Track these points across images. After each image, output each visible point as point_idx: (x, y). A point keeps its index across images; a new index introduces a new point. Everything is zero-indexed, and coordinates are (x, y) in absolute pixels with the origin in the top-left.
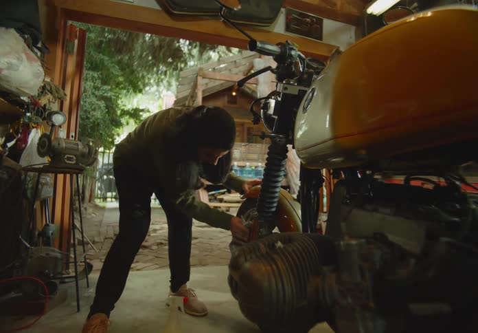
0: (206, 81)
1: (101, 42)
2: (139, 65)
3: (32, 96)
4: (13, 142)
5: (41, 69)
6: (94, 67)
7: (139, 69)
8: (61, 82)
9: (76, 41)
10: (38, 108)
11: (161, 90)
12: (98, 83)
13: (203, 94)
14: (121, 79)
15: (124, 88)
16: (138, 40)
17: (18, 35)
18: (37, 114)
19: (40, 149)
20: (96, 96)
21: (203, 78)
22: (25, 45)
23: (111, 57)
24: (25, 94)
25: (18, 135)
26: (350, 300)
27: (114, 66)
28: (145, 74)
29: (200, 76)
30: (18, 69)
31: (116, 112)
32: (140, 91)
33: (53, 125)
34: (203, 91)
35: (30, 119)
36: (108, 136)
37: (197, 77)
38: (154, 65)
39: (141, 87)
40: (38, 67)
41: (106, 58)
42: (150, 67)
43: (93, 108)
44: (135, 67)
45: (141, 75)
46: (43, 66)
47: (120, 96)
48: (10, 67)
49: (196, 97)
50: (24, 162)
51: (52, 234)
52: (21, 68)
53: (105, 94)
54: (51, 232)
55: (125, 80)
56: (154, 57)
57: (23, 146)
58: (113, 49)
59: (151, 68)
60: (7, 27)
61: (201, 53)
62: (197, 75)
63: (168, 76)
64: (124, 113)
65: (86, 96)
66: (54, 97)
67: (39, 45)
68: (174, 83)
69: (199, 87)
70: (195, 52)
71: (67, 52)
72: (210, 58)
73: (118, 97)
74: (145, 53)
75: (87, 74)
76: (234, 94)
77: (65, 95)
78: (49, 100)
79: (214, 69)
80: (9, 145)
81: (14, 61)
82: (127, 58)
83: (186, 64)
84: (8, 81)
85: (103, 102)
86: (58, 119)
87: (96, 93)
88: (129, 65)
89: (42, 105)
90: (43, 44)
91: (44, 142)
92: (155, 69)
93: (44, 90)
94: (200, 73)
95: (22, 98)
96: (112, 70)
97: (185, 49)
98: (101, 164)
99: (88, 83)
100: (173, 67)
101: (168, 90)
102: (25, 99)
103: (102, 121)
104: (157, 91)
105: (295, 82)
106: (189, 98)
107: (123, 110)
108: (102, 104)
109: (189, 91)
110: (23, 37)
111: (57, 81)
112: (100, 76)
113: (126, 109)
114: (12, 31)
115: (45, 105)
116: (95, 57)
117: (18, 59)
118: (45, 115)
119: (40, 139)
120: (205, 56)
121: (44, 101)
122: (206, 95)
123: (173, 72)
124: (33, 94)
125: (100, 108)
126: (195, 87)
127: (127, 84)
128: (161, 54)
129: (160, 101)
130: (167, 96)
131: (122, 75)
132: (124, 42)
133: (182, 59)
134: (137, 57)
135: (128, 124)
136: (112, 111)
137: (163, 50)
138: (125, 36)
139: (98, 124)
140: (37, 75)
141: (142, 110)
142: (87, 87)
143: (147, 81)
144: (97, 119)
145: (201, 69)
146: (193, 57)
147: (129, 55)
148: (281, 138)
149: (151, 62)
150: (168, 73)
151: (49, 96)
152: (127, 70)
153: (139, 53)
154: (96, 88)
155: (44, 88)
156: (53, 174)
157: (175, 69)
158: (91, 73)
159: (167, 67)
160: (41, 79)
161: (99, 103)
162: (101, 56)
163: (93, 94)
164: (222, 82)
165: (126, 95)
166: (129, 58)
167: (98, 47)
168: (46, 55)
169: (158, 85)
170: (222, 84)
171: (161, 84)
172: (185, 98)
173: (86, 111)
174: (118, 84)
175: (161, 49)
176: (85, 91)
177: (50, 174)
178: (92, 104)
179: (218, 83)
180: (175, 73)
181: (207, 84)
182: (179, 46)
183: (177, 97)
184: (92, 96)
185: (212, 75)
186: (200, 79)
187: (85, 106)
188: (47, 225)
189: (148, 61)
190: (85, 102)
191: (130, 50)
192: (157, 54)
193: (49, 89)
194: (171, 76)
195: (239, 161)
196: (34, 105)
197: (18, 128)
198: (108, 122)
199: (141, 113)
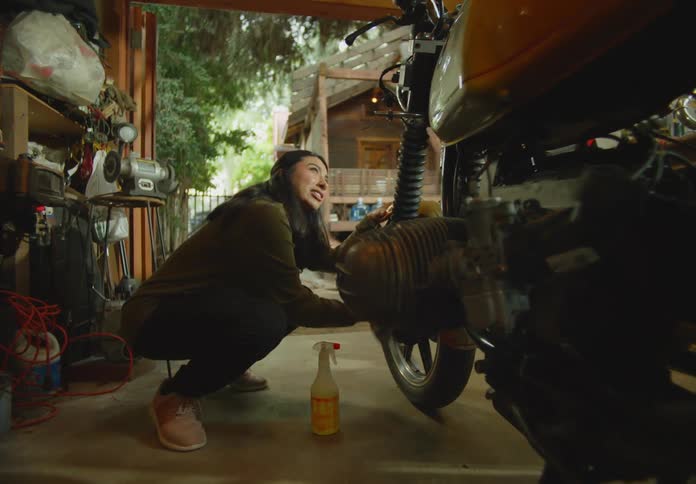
0: (332, 82)
1: (181, 39)
2: (235, 67)
3: (92, 105)
4: (75, 169)
5: (100, 67)
6: (173, 73)
7: (236, 74)
8: (129, 87)
9: (144, 31)
10: (102, 123)
11: (269, 106)
12: (180, 94)
13: (328, 105)
14: (212, 91)
15: (216, 103)
16: (231, 31)
17: (68, 22)
18: (101, 130)
19: (108, 173)
20: (179, 114)
21: (327, 78)
22: (78, 36)
23: (196, 58)
24: (84, 102)
25: (79, 160)
26: (478, 270)
27: (200, 70)
28: (245, 80)
29: (323, 75)
30: (71, 67)
31: (208, 138)
32: (240, 106)
33: (122, 142)
34: (329, 99)
35: (92, 136)
36: (199, 171)
37: (318, 77)
38: (256, 67)
39: (241, 99)
40: (96, 65)
41: (188, 59)
42: (250, 70)
43: (175, 129)
44: (230, 72)
45: (238, 82)
46: (102, 63)
47: (212, 115)
48: (62, 64)
49: (318, 108)
50: (90, 194)
51: (132, 288)
52: (76, 65)
53: (190, 110)
54: (130, 286)
55: (217, 92)
56: (256, 54)
57: (88, 173)
58: (198, 48)
59: (252, 73)
60: (54, 12)
61: (323, 43)
62: (318, 74)
63: (277, 82)
64: (220, 138)
65: (165, 113)
66: (121, 107)
67: (96, 37)
68: (287, 92)
69: (321, 92)
70: (315, 42)
71: (132, 47)
72: (336, 50)
73: (208, 116)
74: (243, 50)
75: (164, 83)
76: (374, 100)
77: (135, 103)
78: (114, 110)
79: (342, 63)
80: (71, 172)
81: (67, 56)
82: (218, 59)
83: (303, 62)
84: (60, 85)
85: (188, 120)
86: (127, 134)
87: (179, 108)
88: (222, 70)
89: (107, 117)
90: (101, 36)
91: (111, 162)
92: (258, 74)
93: (106, 96)
94: (322, 71)
95: (80, 108)
96: (197, 74)
97: (300, 41)
98: (192, 212)
99: (167, 95)
100: (284, 67)
101: (279, 103)
102: (83, 109)
103: (188, 148)
104: (265, 105)
105: (431, 36)
106: (309, 109)
107: (217, 134)
108: (187, 123)
109: (309, 99)
110: (76, 27)
111: (123, 86)
112: (182, 85)
113: (221, 132)
114: (61, 17)
115: (109, 118)
116: (173, 57)
117: (71, 53)
118: (110, 130)
119: (107, 159)
120: (330, 47)
121: (108, 112)
122: (332, 105)
123: (284, 75)
124: (93, 101)
125: (184, 129)
126: (316, 94)
127: (221, 97)
128: (266, 50)
129: (270, 120)
130: (279, 112)
131: (213, 84)
132: (212, 37)
133: (296, 55)
134: (232, 56)
135: (225, 153)
136: (201, 136)
137: (267, 44)
138: (213, 26)
139: (183, 151)
140: (95, 76)
141: (245, 133)
142: (166, 101)
143: (248, 91)
144: (182, 144)
145: (323, 65)
146: (312, 50)
147: (220, 54)
148: (418, 117)
149: (251, 63)
150: (278, 77)
151: (114, 105)
152: (219, 76)
153: (234, 51)
154: (177, 102)
155: (106, 94)
156: (128, 209)
157: (288, 70)
158: (169, 81)
159: (275, 69)
160: (101, 81)
161: (183, 122)
162: (181, 56)
163: (174, 110)
164: (356, 82)
165: (220, 113)
166: (221, 60)
167: (177, 46)
168: (106, 51)
169: (264, 95)
170: (356, 87)
171: (268, 94)
172: (303, 112)
173: (165, 135)
174: (208, 97)
175: (264, 43)
176: (163, 107)
177: (124, 209)
178: (172, 124)
179: (349, 85)
180: (287, 76)
181: (333, 87)
182: (291, 35)
183: (291, 110)
184: (172, 113)
185: (340, 73)
186: (322, 80)
187: (165, 128)
188: (125, 278)
189: (247, 62)
190: (165, 121)
191: (222, 47)
192: (259, 49)
193: (113, 96)
194: (282, 81)
195: (385, 196)
196: (96, 117)
197: (80, 151)
198: (197, 150)
199: (243, 138)
